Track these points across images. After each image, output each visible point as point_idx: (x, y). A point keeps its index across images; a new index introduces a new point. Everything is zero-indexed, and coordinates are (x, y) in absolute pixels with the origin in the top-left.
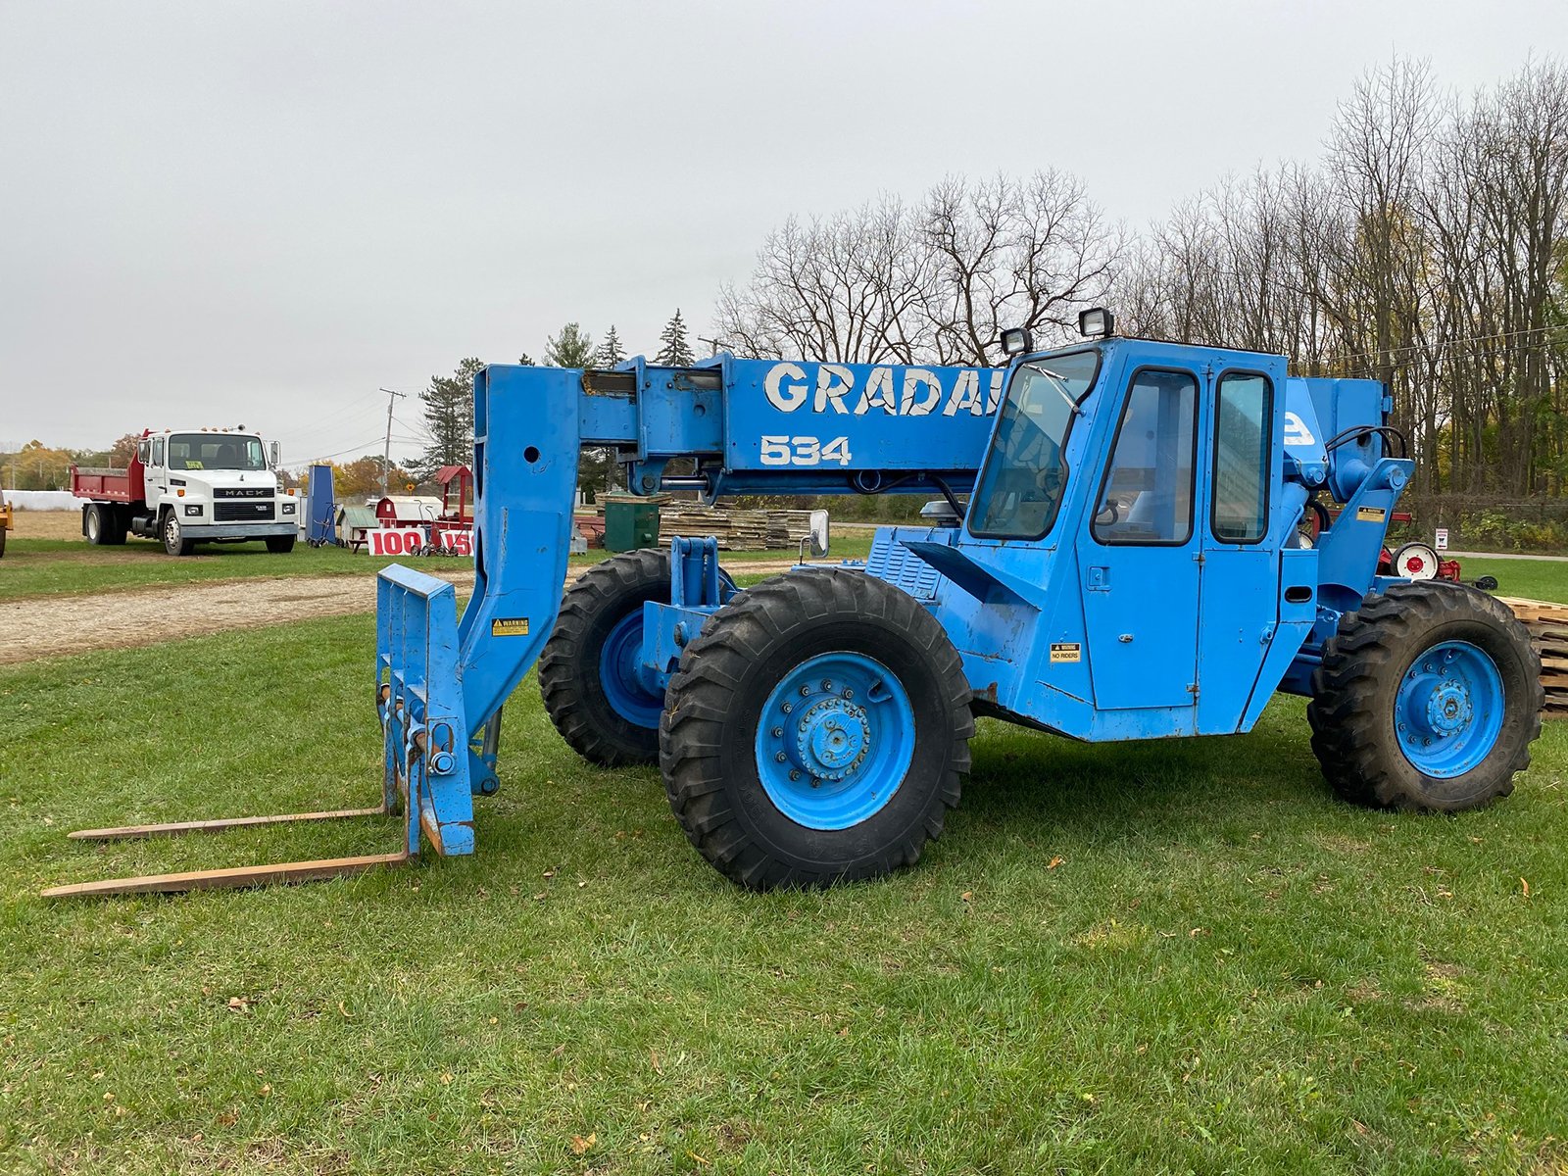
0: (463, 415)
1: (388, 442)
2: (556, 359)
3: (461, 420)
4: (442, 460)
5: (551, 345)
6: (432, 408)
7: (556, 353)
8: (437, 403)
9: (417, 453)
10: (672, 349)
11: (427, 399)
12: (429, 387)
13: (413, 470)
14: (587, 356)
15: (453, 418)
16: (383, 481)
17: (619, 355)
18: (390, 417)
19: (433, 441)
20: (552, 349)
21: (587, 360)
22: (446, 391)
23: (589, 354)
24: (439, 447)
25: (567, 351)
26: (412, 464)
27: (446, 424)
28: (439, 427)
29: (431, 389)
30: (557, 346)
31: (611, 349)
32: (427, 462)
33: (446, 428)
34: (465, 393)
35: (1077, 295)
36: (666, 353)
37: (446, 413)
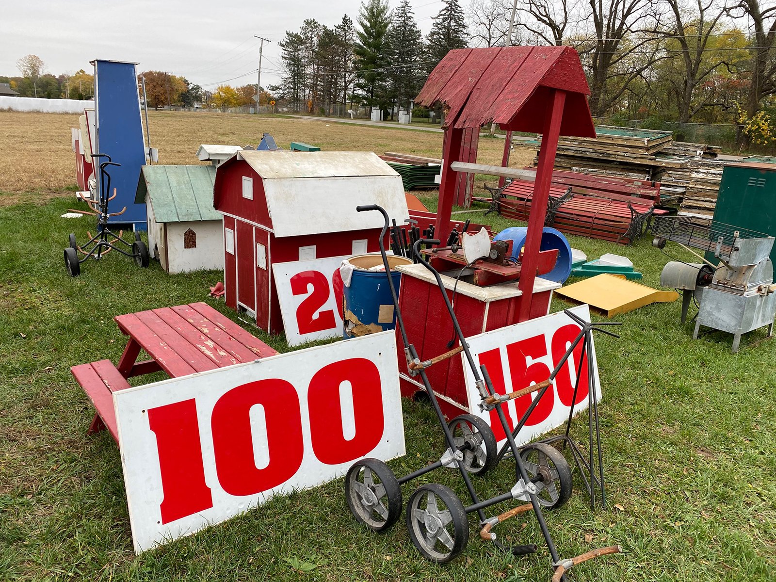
0: (304, 57)
1: (260, 72)
2: (366, 18)
3: (303, 60)
4: (292, 86)
5: (363, 9)
6: (286, 52)
7: (366, 14)
8: (289, 49)
10: (450, 8)
11: (283, 46)
12: (284, 38)
13: (274, 92)
14: (386, 16)
15: (299, 60)
16: (256, 98)
17: (409, 15)
18: (261, 56)
19: (286, 74)
20: (364, 11)
21: (386, 19)
22: (294, 42)
23: (387, 15)
24: (290, 78)
25: (372, 12)
26: (274, 88)
27: (295, 63)
28: (290, 64)
29: (285, 39)
30: (367, 9)
31: (404, 10)
32: (283, 87)
33: (294, 65)
34: (305, 43)
36: (445, 12)
37: (294, 56)
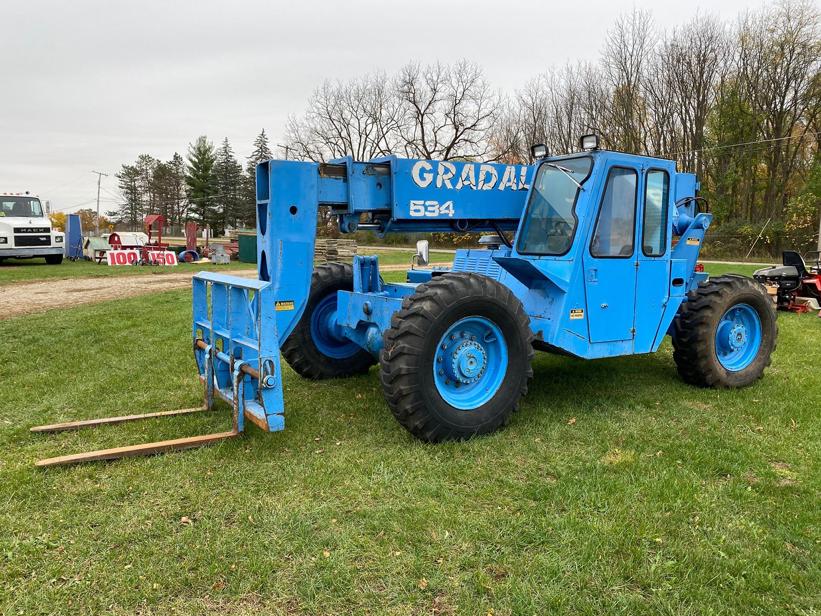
0: (141, 187)
1: (98, 201)
2: (194, 155)
3: (139, 189)
4: (129, 212)
5: (191, 148)
6: (123, 182)
7: (194, 152)
8: (125, 180)
9: (115, 208)
10: (260, 150)
11: (120, 177)
12: (121, 171)
13: (112, 217)
14: (212, 154)
15: (135, 188)
16: (96, 223)
17: (230, 154)
18: (99, 187)
19: (124, 201)
20: (192, 150)
21: (212, 156)
22: (131, 173)
23: (213, 153)
24: (128, 204)
25: (200, 151)
26: (112, 214)
27: (132, 191)
28: (127, 193)
29: (121, 172)
30: (194, 148)
31: (226, 150)
32: (121, 212)
33: (131, 194)
34: (140, 174)
35: (478, 127)
36: (257, 153)
37: (131, 185)
